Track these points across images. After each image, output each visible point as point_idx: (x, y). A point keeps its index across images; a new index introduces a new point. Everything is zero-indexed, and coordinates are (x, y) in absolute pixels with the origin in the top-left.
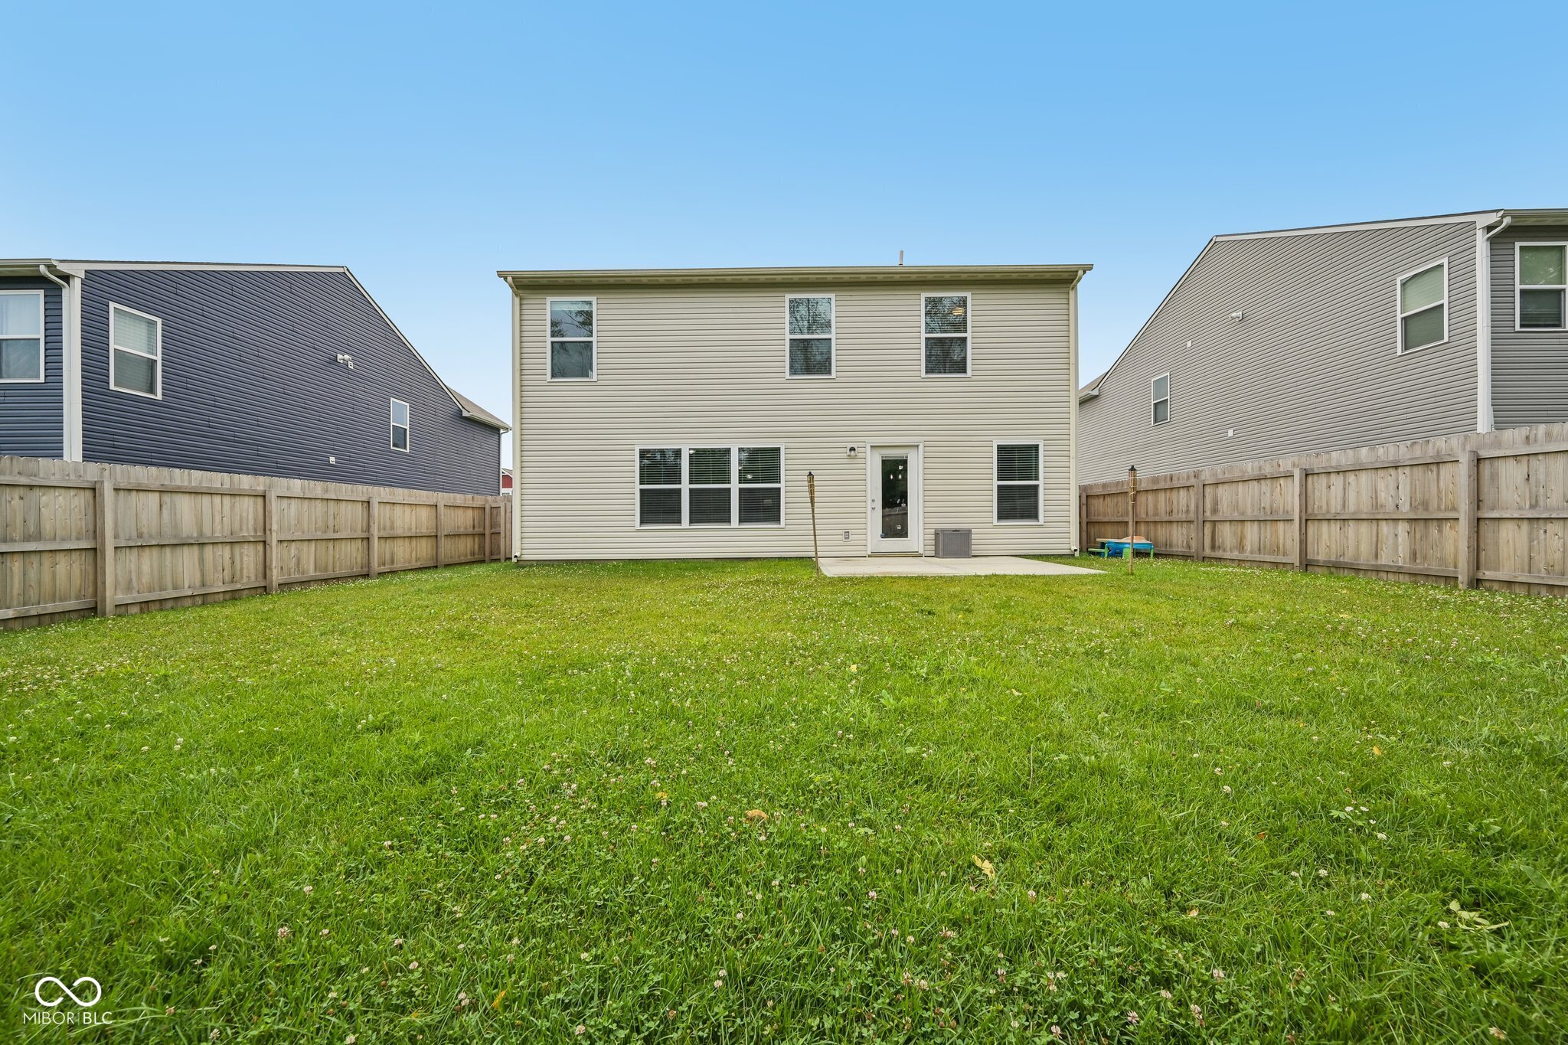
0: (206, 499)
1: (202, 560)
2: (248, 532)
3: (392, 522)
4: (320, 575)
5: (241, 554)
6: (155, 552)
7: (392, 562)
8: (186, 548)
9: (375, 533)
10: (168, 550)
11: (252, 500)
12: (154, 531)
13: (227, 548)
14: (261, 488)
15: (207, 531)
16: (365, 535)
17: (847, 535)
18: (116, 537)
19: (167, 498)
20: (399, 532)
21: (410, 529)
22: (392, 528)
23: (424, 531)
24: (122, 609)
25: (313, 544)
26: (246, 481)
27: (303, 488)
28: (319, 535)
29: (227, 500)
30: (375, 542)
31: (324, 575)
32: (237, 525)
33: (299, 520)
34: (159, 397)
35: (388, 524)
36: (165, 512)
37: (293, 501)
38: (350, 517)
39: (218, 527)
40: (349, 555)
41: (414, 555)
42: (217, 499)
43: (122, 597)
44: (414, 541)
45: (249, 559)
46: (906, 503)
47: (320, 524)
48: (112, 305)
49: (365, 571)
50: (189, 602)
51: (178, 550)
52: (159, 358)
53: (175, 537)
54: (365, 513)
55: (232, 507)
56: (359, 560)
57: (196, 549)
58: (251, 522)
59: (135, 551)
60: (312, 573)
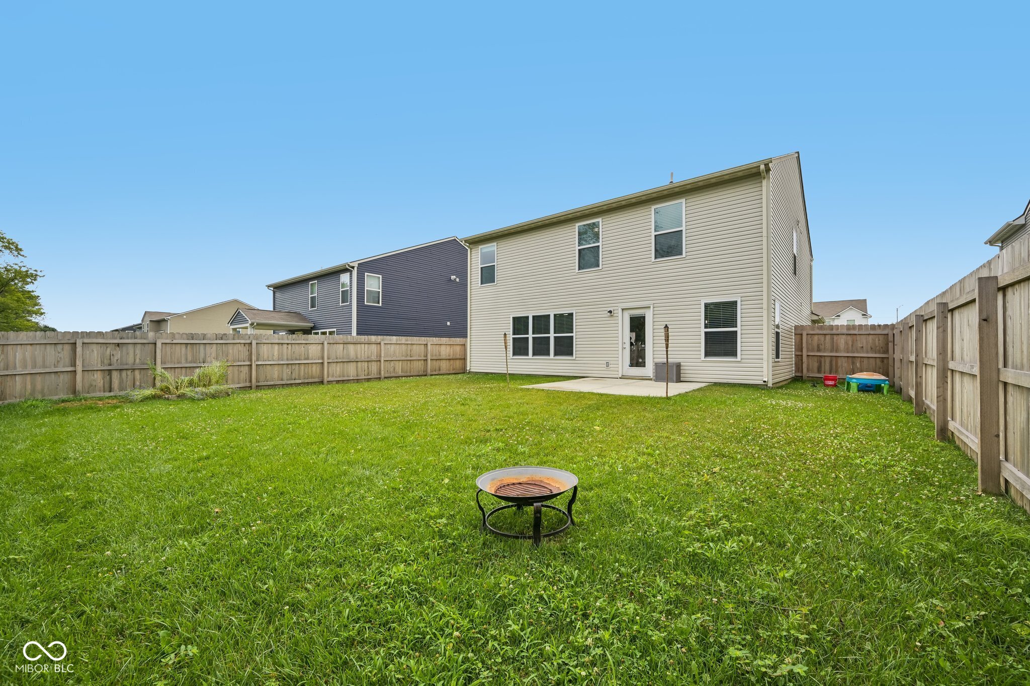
0: (359, 345)
1: (357, 367)
2: (374, 358)
3: (440, 353)
4: (403, 374)
5: (371, 365)
6: (341, 364)
7: (440, 370)
8: (351, 363)
9: (429, 357)
10: (345, 363)
11: (376, 345)
12: (341, 356)
13: (366, 363)
14: (379, 341)
15: (359, 356)
16: (425, 358)
17: (608, 364)
18: (328, 359)
19: (345, 345)
20: (444, 357)
21: (449, 356)
22: (440, 355)
23: (458, 357)
24: (329, 382)
25: (401, 362)
26: (373, 338)
27: (397, 340)
28: (403, 358)
29: (366, 345)
30: (429, 361)
31: (406, 375)
32: (370, 355)
33: (394, 352)
34: (380, 305)
35: (438, 354)
36: (345, 351)
37: (392, 345)
38: (418, 350)
39: (363, 355)
40: (418, 366)
41: (452, 367)
42: (363, 345)
43: (331, 379)
44: (452, 361)
45: (374, 367)
46: (645, 344)
47: (404, 353)
48: (366, 274)
49: (425, 373)
50: (352, 381)
51: (349, 364)
52: (380, 290)
53: (348, 359)
54: (426, 350)
55: (368, 348)
56: (422, 369)
57: (355, 363)
58: (375, 353)
59: (335, 364)
60: (400, 374)
